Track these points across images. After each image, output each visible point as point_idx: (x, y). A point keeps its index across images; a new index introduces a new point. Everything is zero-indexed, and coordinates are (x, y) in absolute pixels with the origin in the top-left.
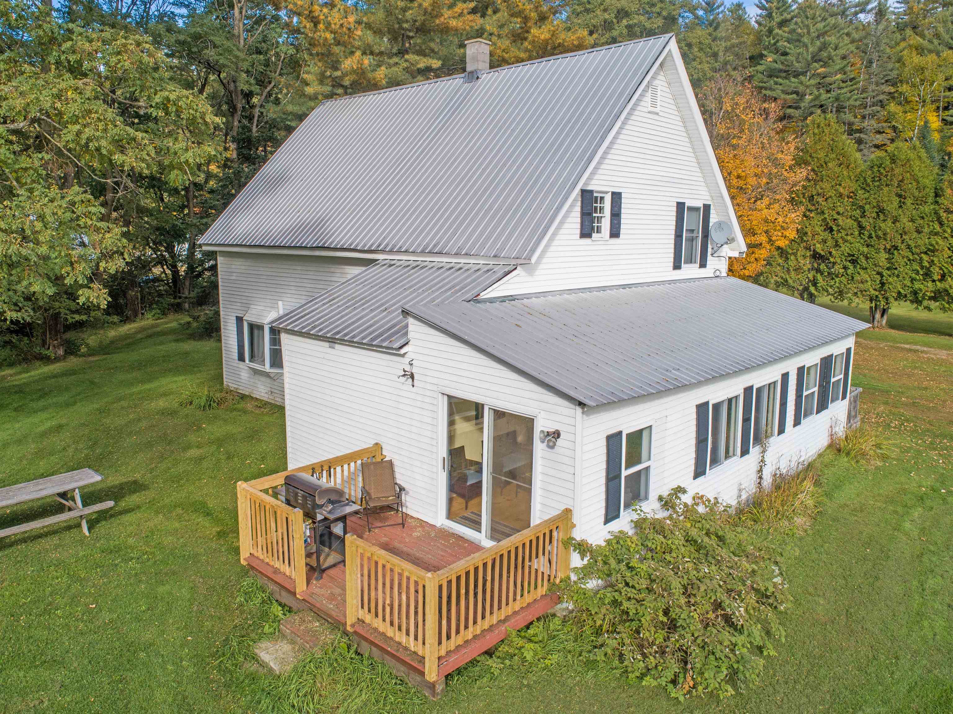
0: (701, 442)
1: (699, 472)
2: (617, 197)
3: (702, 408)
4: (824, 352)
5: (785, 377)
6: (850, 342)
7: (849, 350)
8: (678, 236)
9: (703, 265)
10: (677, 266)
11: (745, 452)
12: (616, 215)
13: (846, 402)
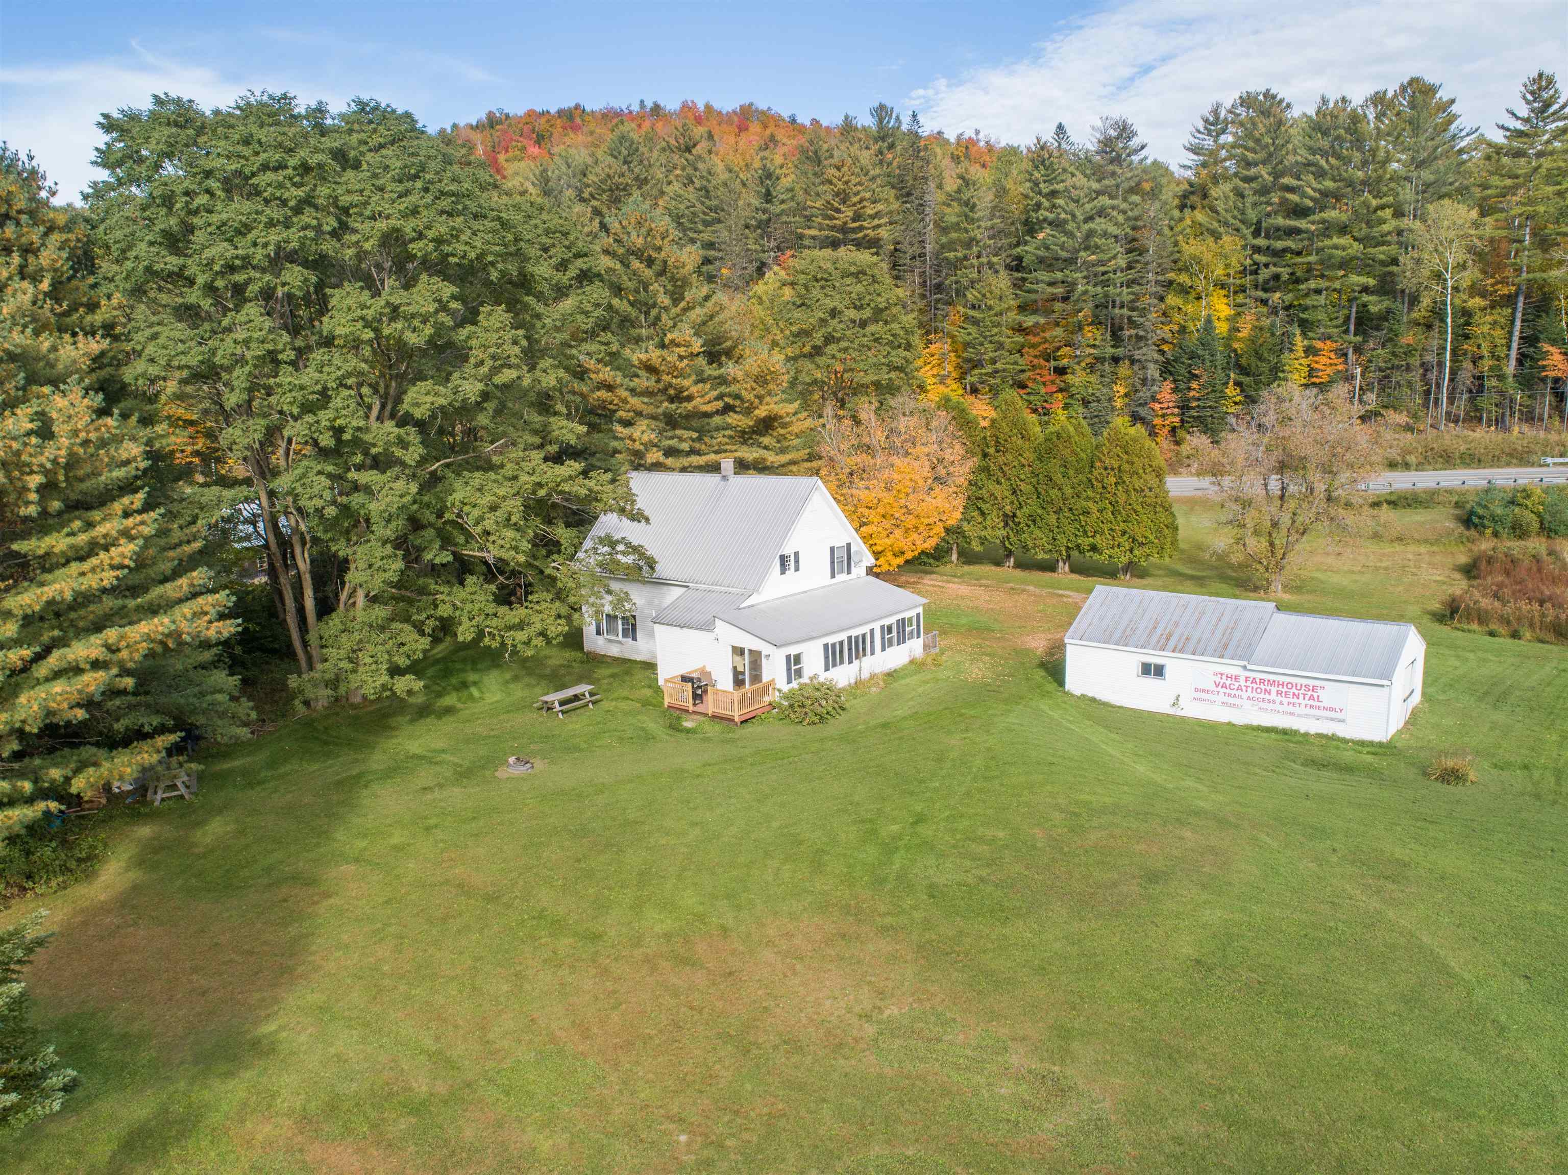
0: (827, 658)
1: (827, 669)
2: (797, 554)
3: (826, 646)
4: (899, 617)
5: (872, 631)
6: (920, 610)
7: (918, 615)
8: (832, 562)
9: (849, 572)
10: (833, 576)
11: (850, 662)
12: (797, 561)
13: (921, 640)
